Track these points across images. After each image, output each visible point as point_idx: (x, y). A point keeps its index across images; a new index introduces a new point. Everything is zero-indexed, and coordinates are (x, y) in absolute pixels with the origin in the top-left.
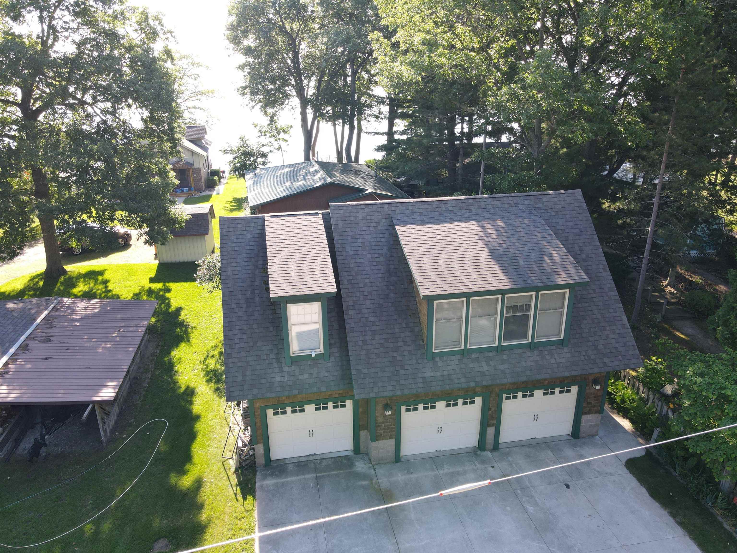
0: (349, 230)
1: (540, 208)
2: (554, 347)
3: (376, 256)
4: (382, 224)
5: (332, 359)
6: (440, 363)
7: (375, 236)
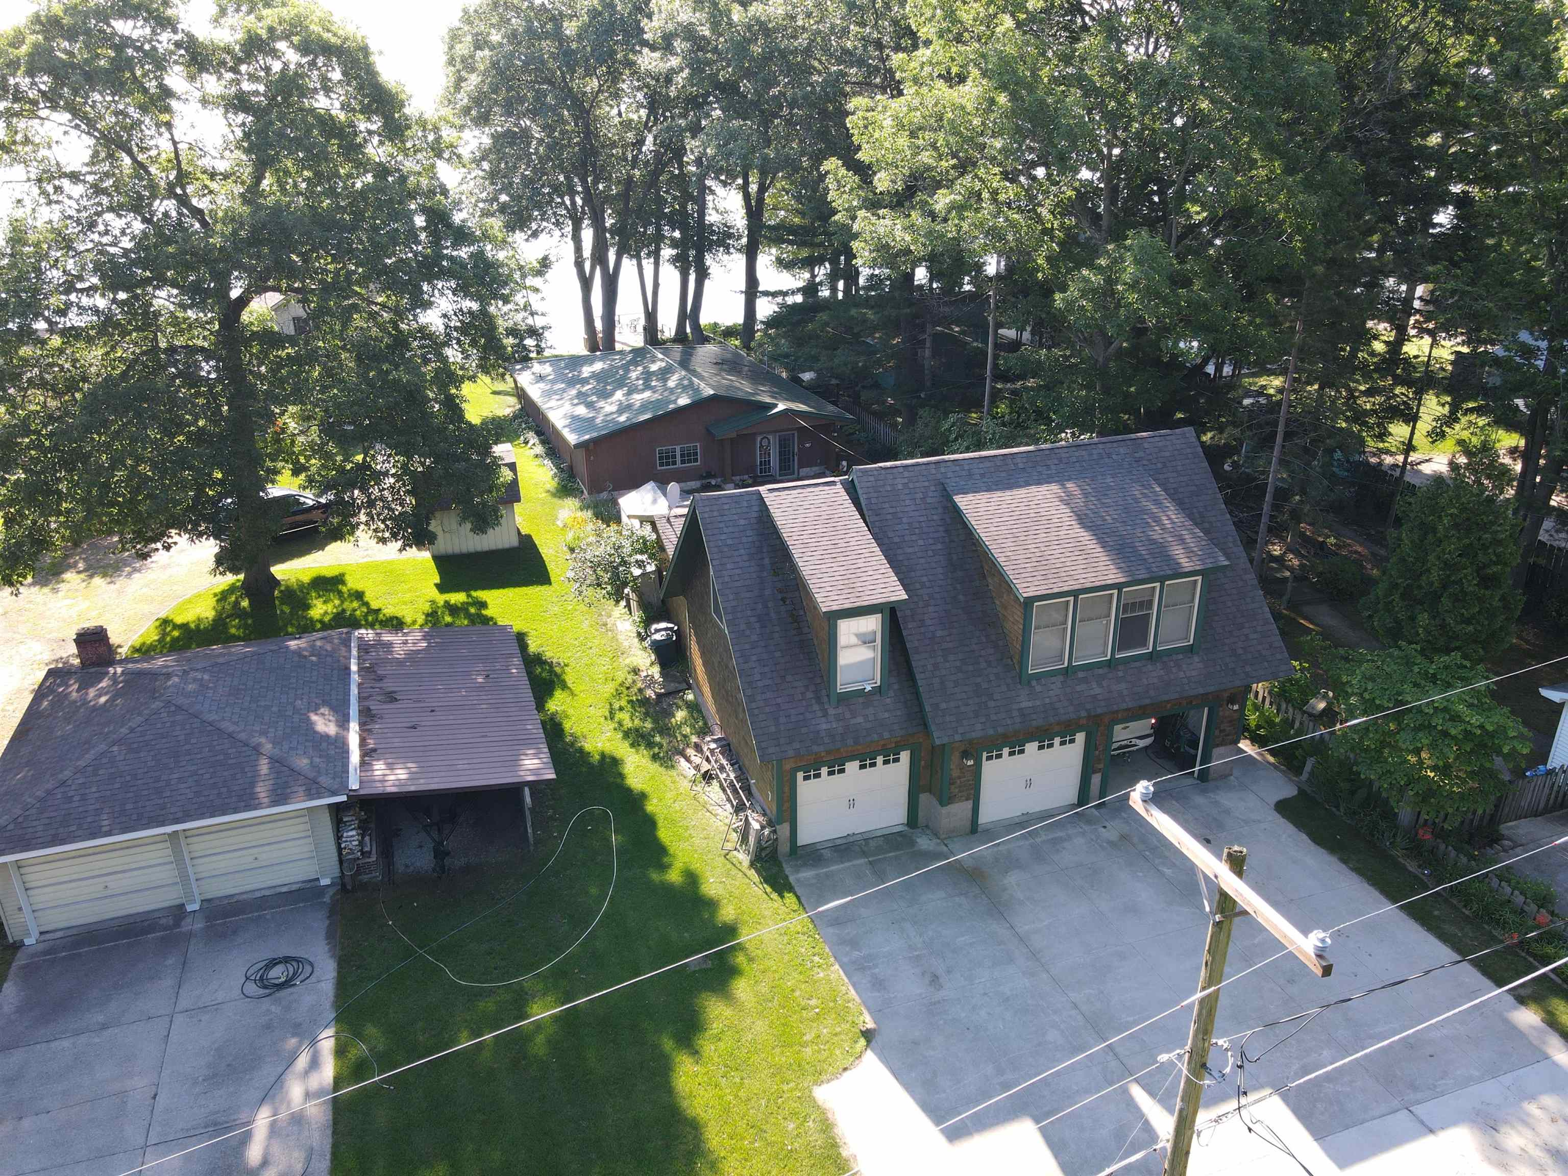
0: (887, 505)
1: (1141, 458)
2: (1181, 656)
3: (931, 541)
4: (931, 494)
5: (891, 693)
6: (1038, 688)
7: (924, 512)
